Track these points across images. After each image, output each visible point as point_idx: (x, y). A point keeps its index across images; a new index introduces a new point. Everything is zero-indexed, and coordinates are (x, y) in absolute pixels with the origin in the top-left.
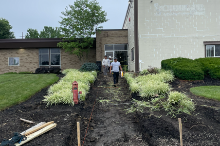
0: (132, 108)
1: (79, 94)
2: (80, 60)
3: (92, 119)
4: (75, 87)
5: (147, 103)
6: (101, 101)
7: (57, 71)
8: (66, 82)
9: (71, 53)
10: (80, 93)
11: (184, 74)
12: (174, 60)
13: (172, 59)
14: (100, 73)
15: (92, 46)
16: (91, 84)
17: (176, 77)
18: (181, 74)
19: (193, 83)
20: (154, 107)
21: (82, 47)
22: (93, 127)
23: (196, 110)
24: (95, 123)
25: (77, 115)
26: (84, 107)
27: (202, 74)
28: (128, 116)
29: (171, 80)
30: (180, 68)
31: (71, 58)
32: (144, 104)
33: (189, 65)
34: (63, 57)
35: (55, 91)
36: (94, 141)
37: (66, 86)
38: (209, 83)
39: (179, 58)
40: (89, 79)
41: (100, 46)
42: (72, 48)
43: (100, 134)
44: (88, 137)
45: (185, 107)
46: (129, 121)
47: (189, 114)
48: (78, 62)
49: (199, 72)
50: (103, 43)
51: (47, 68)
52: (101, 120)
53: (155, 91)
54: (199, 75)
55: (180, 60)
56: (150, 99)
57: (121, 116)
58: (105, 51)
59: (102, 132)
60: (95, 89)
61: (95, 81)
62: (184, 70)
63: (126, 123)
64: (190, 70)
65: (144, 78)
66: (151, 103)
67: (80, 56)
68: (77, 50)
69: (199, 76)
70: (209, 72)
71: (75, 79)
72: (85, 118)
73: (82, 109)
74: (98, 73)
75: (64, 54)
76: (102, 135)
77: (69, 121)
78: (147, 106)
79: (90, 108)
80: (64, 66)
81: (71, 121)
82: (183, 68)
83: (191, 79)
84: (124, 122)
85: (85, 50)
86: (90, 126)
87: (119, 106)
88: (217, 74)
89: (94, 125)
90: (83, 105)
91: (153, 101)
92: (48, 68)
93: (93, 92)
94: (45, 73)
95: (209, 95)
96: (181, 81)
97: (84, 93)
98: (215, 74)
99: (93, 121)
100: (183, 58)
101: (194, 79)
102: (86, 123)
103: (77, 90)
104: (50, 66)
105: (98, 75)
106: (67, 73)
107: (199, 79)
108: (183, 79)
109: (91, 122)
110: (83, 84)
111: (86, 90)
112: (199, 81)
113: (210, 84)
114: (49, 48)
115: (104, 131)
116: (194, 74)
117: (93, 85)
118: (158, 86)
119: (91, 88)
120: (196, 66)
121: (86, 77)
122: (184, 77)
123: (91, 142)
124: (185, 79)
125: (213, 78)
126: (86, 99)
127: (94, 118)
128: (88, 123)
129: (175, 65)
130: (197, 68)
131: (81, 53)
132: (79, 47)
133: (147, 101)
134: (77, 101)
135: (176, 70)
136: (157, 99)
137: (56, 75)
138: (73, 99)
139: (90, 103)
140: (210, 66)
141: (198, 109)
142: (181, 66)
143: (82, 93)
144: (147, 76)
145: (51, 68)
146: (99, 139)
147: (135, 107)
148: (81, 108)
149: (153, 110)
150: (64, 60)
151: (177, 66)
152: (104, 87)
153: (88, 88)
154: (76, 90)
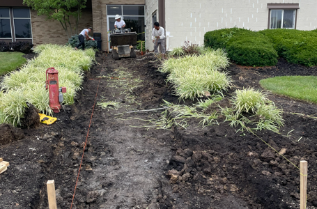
0: (164, 118)
1: (61, 94)
2: (66, 30)
3: (88, 146)
4: (52, 78)
5: (192, 109)
6: (105, 105)
7: (25, 48)
8: (37, 68)
9: (49, 18)
10: (64, 90)
11: (246, 55)
12: (227, 31)
13: (223, 30)
14: (100, 54)
15: (85, 7)
16: (86, 73)
17: (231, 60)
18: (241, 55)
19: (261, 71)
20: (207, 118)
21: (68, 7)
22: (91, 163)
23: (286, 123)
24: (95, 154)
25: (57, 136)
26: (72, 118)
27: (275, 56)
28: (159, 136)
29: (225, 65)
30: (240, 45)
31: (50, 27)
32: (186, 111)
33: (253, 40)
34: (36, 24)
35: (13, 86)
36: (94, 202)
37: (35, 75)
38: (286, 71)
39: (234, 29)
40: (81, 62)
41: (99, 7)
42: (51, 8)
43: (107, 181)
44: (81, 189)
45: (268, 118)
46: (162, 146)
47: (277, 131)
48: (62, 34)
49: (270, 53)
50: (104, 2)
51: (7, 42)
52: (107, 145)
53: (204, 87)
54: (270, 57)
55: (236, 31)
56: (196, 102)
57: (146, 137)
58: (108, 17)
59: (111, 176)
60: (93, 81)
61: (93, 66)
62: (246, 49)
63: (158, 151)
64: (256, 49)
65: (179, 63)
66: (199, 110)
67: (65, 24)
68: (59, 13)
69: (270, 59)
70: (285, 53)
71: (53, 62)
72: (74, 144)
73: (68, 122)
74: (97, 52)
75: (37, 19)
76: (110, 185)
77: (38, 152)
78: (194, 116)
79: (84, 119)
80: (38, 41)
81: (44, 151)
82: (245, 46)
83: (258, 64)
84: (152, 151)
85: (74, 13)
86: (86, 162)
87: (139, 114)
88: (298, 56)
89: (92, 159)
90: (70, 113)
91: (201, 104)
92: (10, 43)
93: (89, 86)
94: (4, 51)
95: (296, 93)
96: (241, 67)
97: (71, 91)
98: (295, 56)
99: (90, 149)
100: (241, 29)
101: (263, 64)
102: (76, 154)
103: (57, 84)
104: (13, 39)
105: (97, 56)
106: (41, 51)
107: (270, 64)
108: (244, 65)
109: (86, 151)
110: (70, 73)
111: (76, 84)
112: (270, 68)
113: (288, 73)
114: (11, 8)
115: (116, 174)
116: (262, 57)
117: (89, 73)
118: (208, 77)
119: (85, 80)
120: (265, 43)
121: (75, 59)
122: (245, 60)
123: (87, 203)
124: (248, 64)
125: (291, 63)
126: (76, 100)
127: (93, 141)
128: (80, 155)
129: (231, 41)
130: (266, 45)
131: (67, 18)
132: (62, 7)
133: (190, 105)
134: (58, 107)
135: (233, 48)
136: (209, 102)
137: (23, 54)
138: (50, 104)
139: (83, 109)
140: (285, 42)
141: (289, 121)
142: (240, 41)
143: (68, 90)
144: (184, 58)
145: (15, 43)
146: (104, 194)
147: (169, 116)
148: (65, 121)
149: (206, 123)
150: (37, 29)
151: (234, 43)
152: (109, 76)
153: (79, 79)
154: (54, 85)
